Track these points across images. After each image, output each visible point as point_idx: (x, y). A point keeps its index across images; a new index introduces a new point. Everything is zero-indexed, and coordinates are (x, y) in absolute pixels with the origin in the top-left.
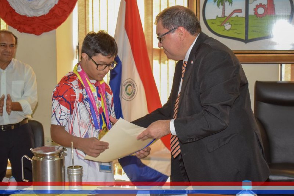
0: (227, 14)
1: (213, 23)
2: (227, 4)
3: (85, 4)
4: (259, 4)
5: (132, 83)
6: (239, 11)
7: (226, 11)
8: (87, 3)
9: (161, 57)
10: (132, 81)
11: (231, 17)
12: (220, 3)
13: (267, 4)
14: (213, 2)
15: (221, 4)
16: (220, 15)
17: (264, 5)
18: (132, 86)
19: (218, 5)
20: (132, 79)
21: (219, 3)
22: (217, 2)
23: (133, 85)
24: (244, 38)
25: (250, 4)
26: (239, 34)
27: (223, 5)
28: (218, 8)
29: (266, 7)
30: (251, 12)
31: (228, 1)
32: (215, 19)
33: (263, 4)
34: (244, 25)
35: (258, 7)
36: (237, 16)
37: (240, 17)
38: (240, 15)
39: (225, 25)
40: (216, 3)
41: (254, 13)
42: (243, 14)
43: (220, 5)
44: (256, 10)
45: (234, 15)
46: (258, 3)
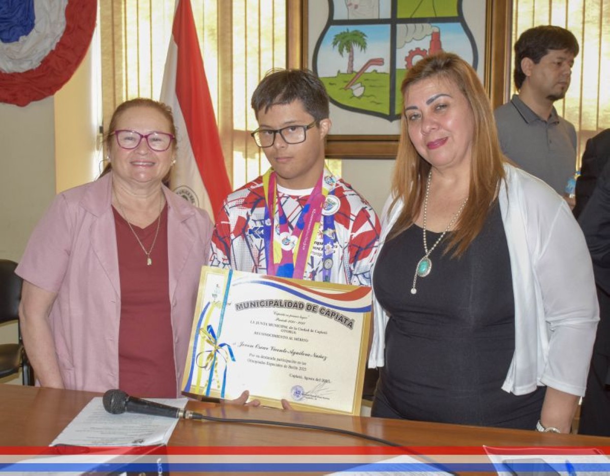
0: (357, 67)
1: (331, 84)
2: (356, 48)
3: (113, 51)
4: (414, 49)
5: (189, 194)
6: (379, 62)
7: (354, 63)
8: (116, 49)
9: (248, 147)
10: (188, 189)
11: (363, 73)
12: (345, 48)
13: (430, 49)
14: (332, 46)
15: (347, 49)
16: (344, 70)
17: (425, 51)
18: (189, 199)
19: (341, 51)
20: (188, 186)
21: (343, 47)
22: (340, 46)
23: (191, 197)
24: (387, 112)
25: (399, 48)
26: (378, 104)
27: (350, 50)
28: (341, 56)
29: (427, 53)
30: (401, 64)
31: (359, 44)
32: (335, 77)
33: (422, 49)
34: (388, 89)
35: (412, 54)
36: (375, 71)
37: (382, 73)
38: (380, 69)
39: (353, 87)
40: (337, 48)
41: (406, 66)
42: (385, 68)
43: (345, 51)
44: (408, 59)
45: (370, 69)
46: (413, 46)
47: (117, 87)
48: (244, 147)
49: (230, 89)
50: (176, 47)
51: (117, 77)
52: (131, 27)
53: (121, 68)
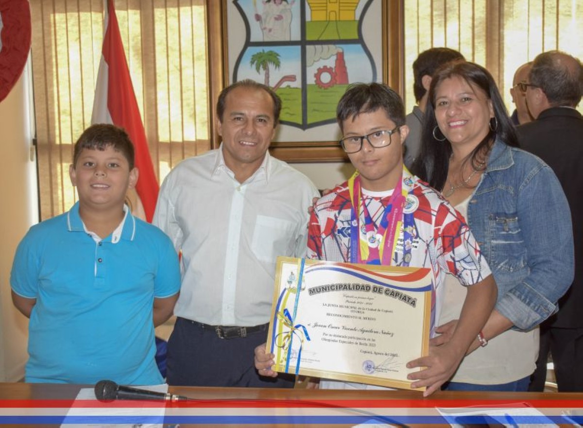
2: (271, 67)
3: (45, 70)
4: (322, 67)
6: (292, 78)
7: (270, 79)
8: (48, 67)
9: (173, 155)
11: (279, 88)
12: (261, 66)
13: (335, 67)
14: (250, 64)
15: (263, 67)
17: (331, 68)
19: (258, 69)
21: (260, 66)
22: (257, 64)
24: (300, 122)
25: (309, 66)
26: (292, 115)
27: (266, 68)
28: (258, 74)
29: (334, 71)
30: (311, 80)
31: (274, 63)
33: (328, 67)
34: (300, 101)
35: (320, 71)
36: (289, 86)
37: (294, 88)
38: (293, 84)
40: (254, 66)
41: (316, 81)
42: (298, 84)
43: (261, 69)
44: (318, 76)
45: (284, 85)
46: (321, 64)
47: (49, 102)
48: (168, 155)
49: (154, 103)
50: (107, 66)
51: (49, 93)
52: (62, 48)
53: (52, 85)
